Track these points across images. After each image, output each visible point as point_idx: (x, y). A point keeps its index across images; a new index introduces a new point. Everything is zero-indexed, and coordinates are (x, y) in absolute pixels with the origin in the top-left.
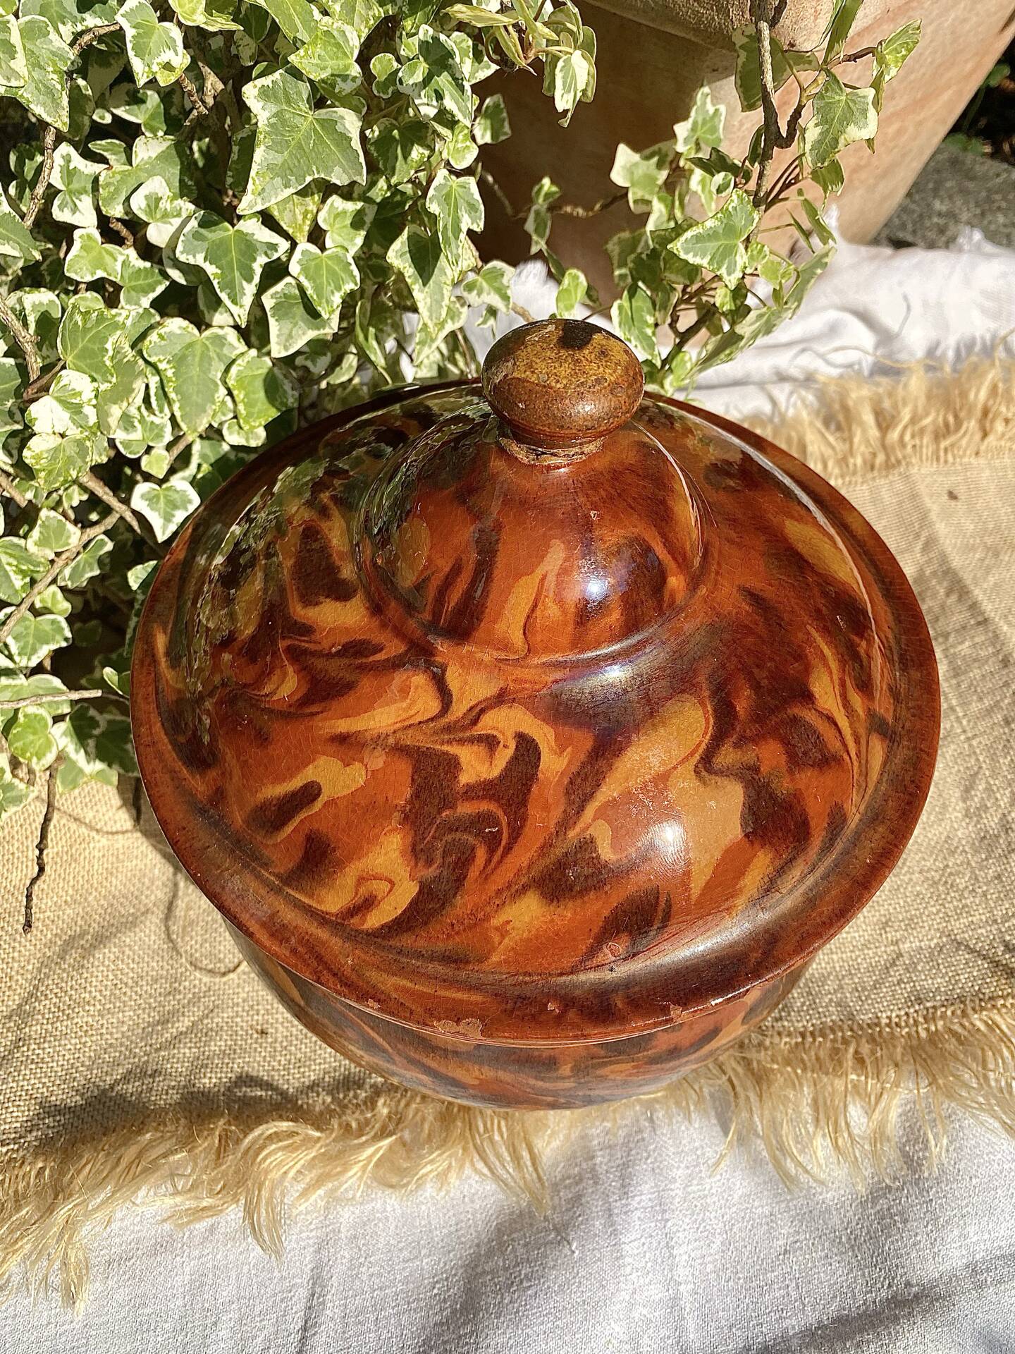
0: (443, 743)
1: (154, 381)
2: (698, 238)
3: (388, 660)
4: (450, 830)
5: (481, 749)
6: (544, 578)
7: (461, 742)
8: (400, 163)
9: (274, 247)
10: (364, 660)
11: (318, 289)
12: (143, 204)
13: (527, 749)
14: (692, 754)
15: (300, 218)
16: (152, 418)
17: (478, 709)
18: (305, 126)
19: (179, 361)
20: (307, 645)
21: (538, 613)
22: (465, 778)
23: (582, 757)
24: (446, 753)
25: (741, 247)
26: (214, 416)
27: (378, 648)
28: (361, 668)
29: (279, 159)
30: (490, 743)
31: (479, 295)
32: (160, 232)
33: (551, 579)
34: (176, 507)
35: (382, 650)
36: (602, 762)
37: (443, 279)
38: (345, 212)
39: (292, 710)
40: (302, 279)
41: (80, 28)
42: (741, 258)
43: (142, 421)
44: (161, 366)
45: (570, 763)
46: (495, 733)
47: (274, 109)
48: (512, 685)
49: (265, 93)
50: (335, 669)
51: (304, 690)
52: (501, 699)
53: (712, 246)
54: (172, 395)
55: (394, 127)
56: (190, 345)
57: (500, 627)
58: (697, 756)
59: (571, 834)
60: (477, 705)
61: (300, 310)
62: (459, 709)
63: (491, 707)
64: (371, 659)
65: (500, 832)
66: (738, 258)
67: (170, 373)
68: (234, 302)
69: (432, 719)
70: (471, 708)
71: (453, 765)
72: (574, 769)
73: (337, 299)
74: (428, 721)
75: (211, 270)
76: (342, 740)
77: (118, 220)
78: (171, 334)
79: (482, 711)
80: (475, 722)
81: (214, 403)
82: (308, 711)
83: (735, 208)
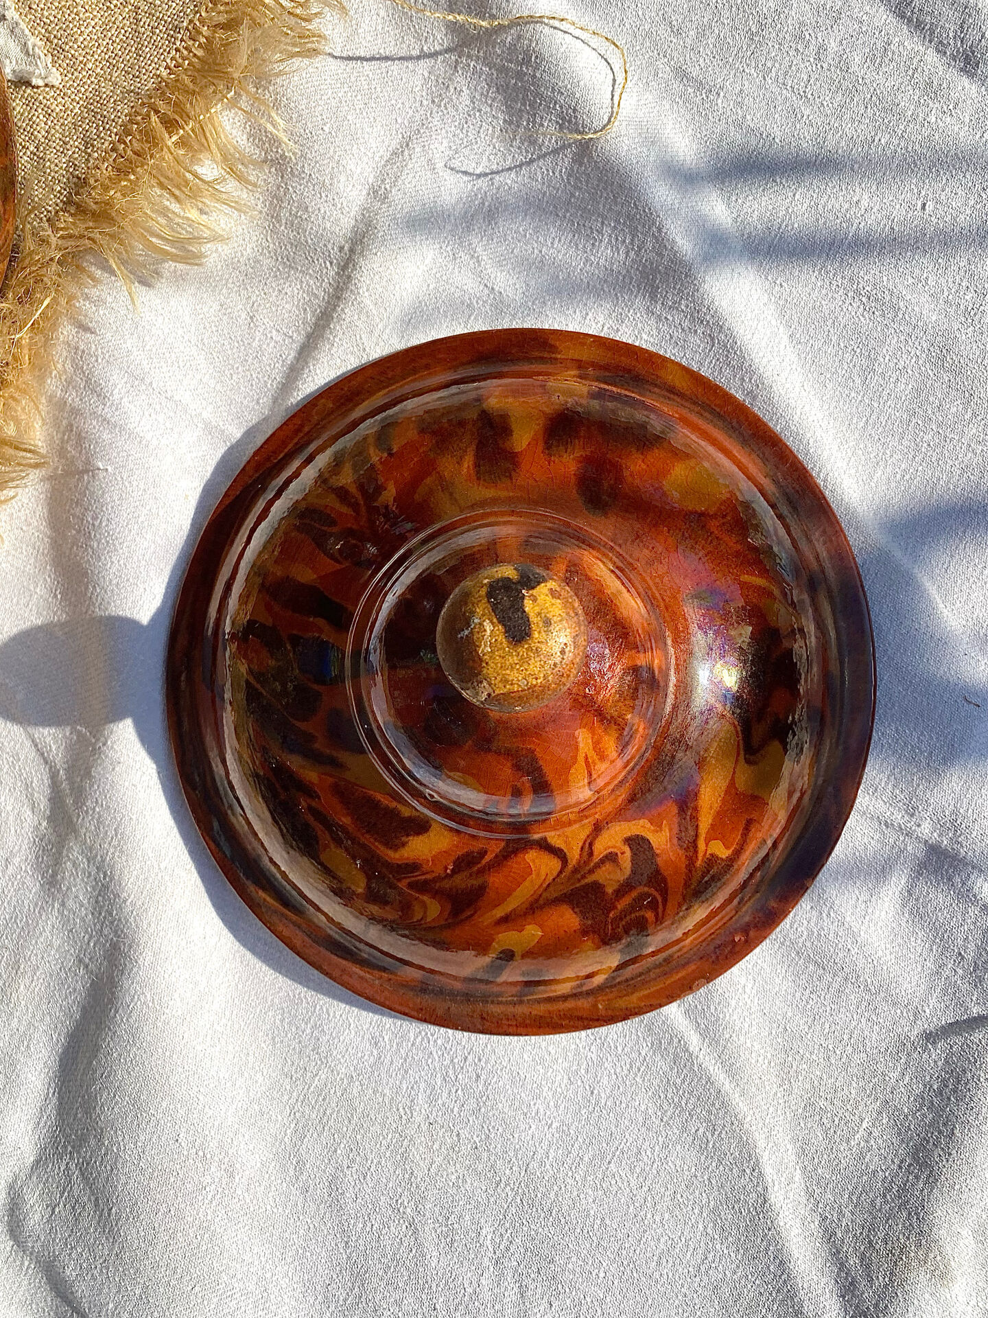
0: (579, 881)
3: (496, 856)
4: (621, 919)
5: (608, 866)
6: (586, 758)
7: (591, 871)
10: (479, 866)
13: (637, 843)
14: (739, 756)
17: (587, 845)
20: (423, 877)
22: (610, 890)
23: (676, 820)
24: (587, 885)
27: (483, 853)
28: (481, 872)
30: (612, 858)
35: (486, 852)
36: (690, 811)
39: (450, 921)
45: (671, 830)
46: (610, 850)
48: (600, 817)
50: (462, 881)
51: (449, 907)
52: (598, 829)
58: (742, 753)
59: (699, 863)
60: (584, 843)
62: (574, 855)
63: (595, 839)
64: (484, 862)
65: (654, 898)
69: (561, 872)
70: (582, 848)
71: (596, 887)
72: (676, 830)
74: (558, 875)
76: (505, 920)
79: (591, 845)
80: (591, 854)
82: (463, 916)
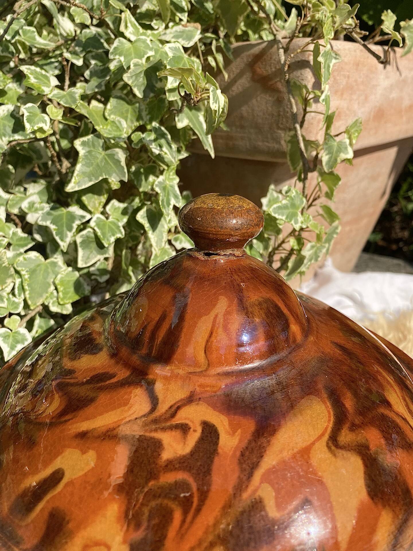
0: (151, 431)
1: (18, 281)
2: (279, 208)
3: (118, 382)
4: (155, 496)
5: (177, 434)
6: (216, 316)
7: (164, 429)
8: (144, 182)
9: (83, 217)
10: (103, 384)
11: (103, 234)
12: (27, 206)
13: (210, 432)
14: (323, 435)
15: (97, 205)
16: (14, 299)
17: (176, 406)
18: (100, 157)
19: (32, 272)
20: (69, 381)
21: (213, 339)
22: (166, 455)
23: (249, 436)
24: (151, 438)
25: (300, 214)
26: (47, 298)
27: (113, 376)
28: (101, 389)
29: (88, 170)
30: (184, 429)
31: (181, 243)
32: (33, 216)
33: (220, 319)
34: (18, 342)
35: (115, 376)
36: (263, 440)
37: (163, 229)
38: (119, 208)
39: (54, 420)
40: (96, 228)
41: (11, 139)
42: (300, 218)
43: (9, 299)
44: (23, 273)
45: (240, 441)
46: (187, 422)
47: (88, 149)
48: (198, 389)
49: (83, 144)
50: (83, 392)
51: (62, 407)
52: (190, 400)
53: (286, 212)
54: (26, 287)
55: (141, 167)
56: (39, 265)
57: (190, 351)
58: (326, 437)
59: (245, 495)
60: (175, 404)
61: (94, 245)
62: (163, 408)
63: (184, 405)
64: (107, 382)
65: (191, 496)
66: (299, 218)
67: (27, 277)
68: (62, 240)
69: (144, 416)
70: (171, 407)
71: (158, 445)
72: (244, 444)
73: (113, 239)
74: (142, 417)
75: (53, 227)
76: (83, 435)
77: (15, 215)
78: (30, 259)
79: (179, 408)
80: (173, 415)
81: (47, 293)
82: (63, 419)
83: (294, 196)
